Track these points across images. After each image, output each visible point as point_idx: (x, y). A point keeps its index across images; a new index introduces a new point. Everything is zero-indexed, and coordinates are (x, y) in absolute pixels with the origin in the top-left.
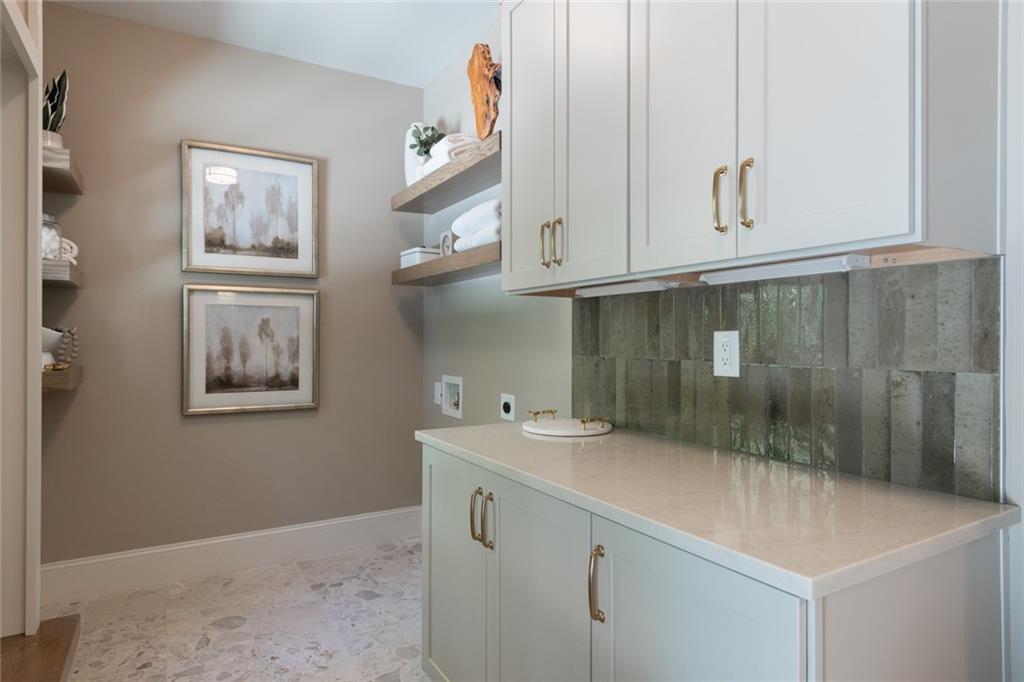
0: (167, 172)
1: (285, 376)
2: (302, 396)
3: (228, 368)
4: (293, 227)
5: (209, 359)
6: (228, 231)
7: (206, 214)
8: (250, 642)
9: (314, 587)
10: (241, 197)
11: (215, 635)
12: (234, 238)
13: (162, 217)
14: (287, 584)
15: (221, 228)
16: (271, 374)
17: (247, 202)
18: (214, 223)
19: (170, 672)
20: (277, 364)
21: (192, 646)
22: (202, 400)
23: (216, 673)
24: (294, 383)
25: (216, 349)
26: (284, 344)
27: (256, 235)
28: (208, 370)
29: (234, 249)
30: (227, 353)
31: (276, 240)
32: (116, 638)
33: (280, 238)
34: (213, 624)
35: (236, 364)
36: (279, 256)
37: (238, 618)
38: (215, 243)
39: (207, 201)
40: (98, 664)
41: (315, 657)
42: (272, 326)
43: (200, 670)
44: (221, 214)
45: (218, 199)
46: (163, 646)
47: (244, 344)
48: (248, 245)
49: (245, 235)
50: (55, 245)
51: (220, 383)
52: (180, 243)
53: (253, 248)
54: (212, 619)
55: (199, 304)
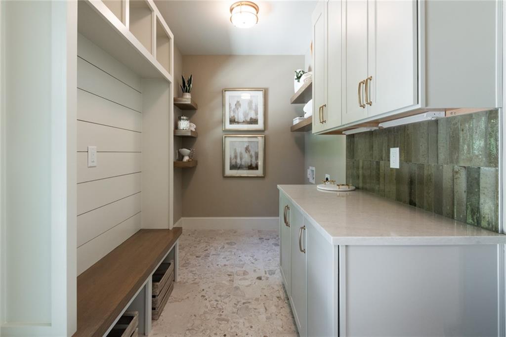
0: (219, 99)
1: (254, 165)
2: (259, 172)
3: (236, 162)
4: (257, 114)
5: (231, 159)
6: (236, 117)
7: (230, 112)
8: (235, 250)
9: (260, 239)
10: (240, 105)
11: (226, 246)
12: (238, 119)
13: (217, 114)
14: (252, 236)
15: (234, 116)
16: (249, 164)
17: (242, 106)
18: (232, 114)
19: (212, 253)
20: (251, 161)
21: (220, 248)
22: (229, 172)
23: (223, 257)
24: (256, 168)
25: (233, 156)
26: (253, 154)
27: (245, 117)
28: (231, 163)
29: (238, 123)
30: (236, 157)
31: (251, 119)
32: (202, 241)
33: (252, 117)
34: (227, 243)
35: (239, 161)
36: (252, 124)
37: (234, 243)
38: (232, 121)
39: (230, 108)
40: (196, 247)
41: (252, 259)
42: (250, 148)
43: (219, 255)
44: (234, 112)
45: (233, 106)
46: (212, 246)
47: (241, 154)
48: (242, 121)
49: (240, 117)
50: (188, 126)
51: (233, 167)
52: (222, 122)
53: (244, 122)
54: (227, 241)
55: (228, 141)
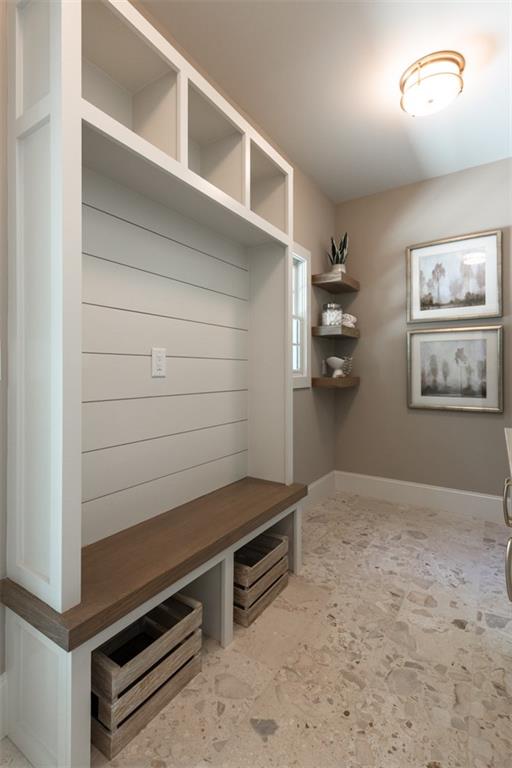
0: (400, 267)
1: (476, 387)
2: (490, 403)
3: (435, 381)
4: (481, 283)
5: (423, 375)
6: (435, 295)
7: (421, 286)
8: (421, 550)
9: (485, 540)
10: (442, 271)
11: (405, 537)
12: (439, 298)
13: (396, 295)
14: (468, 531)
15: (430, 294)
16: (465, 386)
17: (446, 274)
18: (426, 291)
19: (373, 543)
20: (469, 379)
21: (391, 537)
22: (419, 399)
23: (392, 555)
24: (483, 393)
25: (428, 369)
26: (475, 367)
27: (454, 294)
28: (423, 382)
29: (439, 306)
30: (434, 371)
31: (469, 294)
32: (363, 517)
33: (471, 292)
34: (410, 532)
35: (440, 378)
36: (470, 305)
37: (424, 535)
38: (427, 304)
39: (422, 278)
40: (348, 525)
41: (453, 578)
42: (465, 353)
43: (386, 549)
44: (430, 285)
45: (428, 276)
46: (377, 530)
47: (445, 365)
48: (448, 301)
49: (444, 292)
50: (339, 318)
51: (427, 390)
52: (406, 307)
53: (452, 302)
54: (411, 529)
55: (417, 340)
